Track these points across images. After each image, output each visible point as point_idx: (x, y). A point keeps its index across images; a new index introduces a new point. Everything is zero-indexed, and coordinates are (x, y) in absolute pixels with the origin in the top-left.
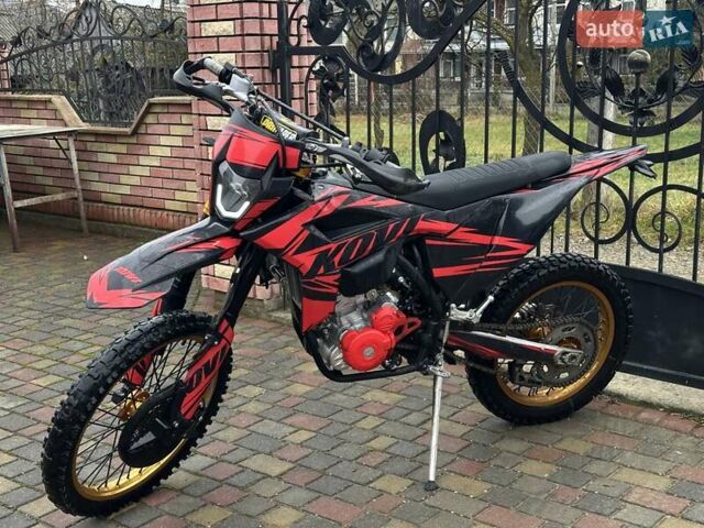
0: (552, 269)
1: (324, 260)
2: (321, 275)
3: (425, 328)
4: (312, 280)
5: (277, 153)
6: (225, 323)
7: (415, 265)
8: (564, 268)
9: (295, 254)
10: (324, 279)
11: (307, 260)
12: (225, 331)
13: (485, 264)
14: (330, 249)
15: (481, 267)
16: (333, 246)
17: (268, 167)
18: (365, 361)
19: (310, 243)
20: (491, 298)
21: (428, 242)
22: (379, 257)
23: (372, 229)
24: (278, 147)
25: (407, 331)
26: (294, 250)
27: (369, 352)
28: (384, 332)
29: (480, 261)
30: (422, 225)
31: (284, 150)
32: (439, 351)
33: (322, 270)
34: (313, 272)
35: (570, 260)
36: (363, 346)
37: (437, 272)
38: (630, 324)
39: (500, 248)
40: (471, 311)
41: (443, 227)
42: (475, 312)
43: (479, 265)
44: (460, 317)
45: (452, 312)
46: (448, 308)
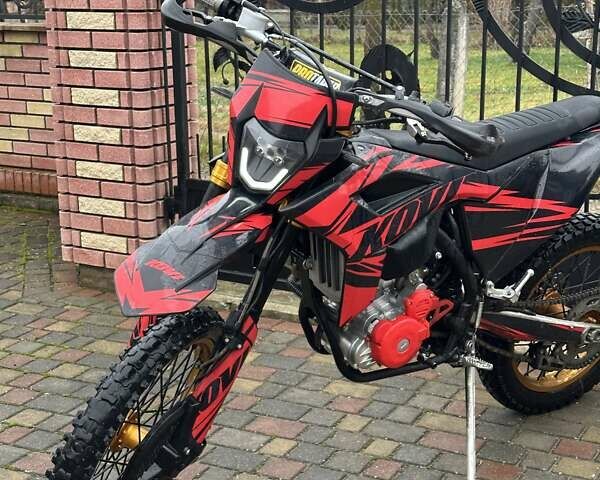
0: (577, 233)
1: (371, 238)
2: (369, 256)
3: (455, 311)
4: (359, 263)
5: (326, 107)
6: (250, 321)
7: (452, 238)
8: (589, 232)
10: (370, 261)
11: (354, 239)
12: (248, 332)
13: (525, 232)
14: (376, 225)
15: (521, 237)
16: (380, 220)
17: (314, 127)
18: (399, 355)
19: (360, 217)
20: (531, 272)
21: (468, 209)
22: (422, 229)
23: (414, 195)
24: (326, 101)
25: (438, 316)
27: (403, 345)
28: (419, 320)
29: (521, 229)
30: (465, 189)
31: (334, 106)
32: (470, 338)
33: (369, 251)
34: (359, 254)
35: (593, 221)
36: (398, 338)
37: (477, 245)
39: (542, 213)
40: (508, 288)
41: (484, 190)
42: (513, 289)
43: (519, 234)
44: (496, 296)
45: (489, 291)
46: (484, 286)
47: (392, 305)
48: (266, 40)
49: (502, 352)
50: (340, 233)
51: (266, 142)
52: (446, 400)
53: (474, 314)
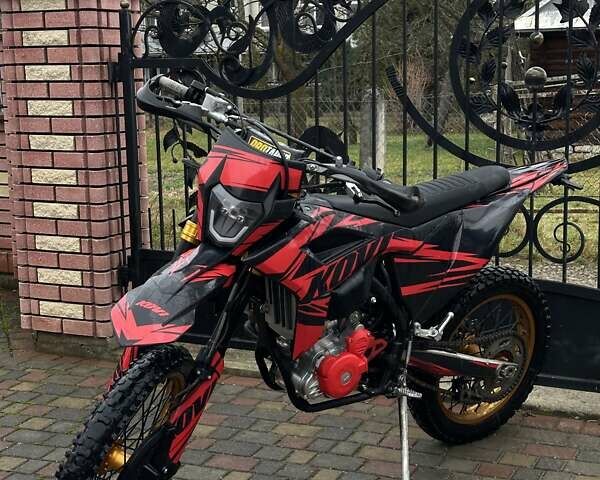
0: (489, 283)
1: (318, 284)
2: (316, 299)
3: (389, 350)
4: (308, 305)
5: (280, 174)
7: (385, 285)
8: (499, 282)
9: (294, 278)
10: (319, 303)
11: (304, 283)
12: (216, 365)
13: (445, 280)
14: (322, 272)
15: (443, 284)
16: (325, 268)
17: (270, 190)
18: (342, 387)
19: (308, 266)
20: (451, 314)
21: (396, 260)
22: (359, 277)
23: (352, 248)
24: (279, 169)
25: (374, 353)
26: (294, 273)
27: (346, 377)
28: (359, 356)
29: (442, 277)
30: (394, 243)
31: (287, 173)
32: (401, 372)
33: (316, 295)
34: (309, 296)
35: (502, 273)
36: (343, 371)
37: (405, 291)
38: (548, 334)
39: (459, 263)
40: (433, 329)
41: (410, 244)
42: (437, 329)
43: (439, 282)
44: (422, 335)
45: (417, 331)
46: (413, 327)
47: (335, 344)
48: (227, 120)
49: (429, 386)
50: (293, 278)
51: (230, 204)
52: (381, 436)
53: (404, 352)
